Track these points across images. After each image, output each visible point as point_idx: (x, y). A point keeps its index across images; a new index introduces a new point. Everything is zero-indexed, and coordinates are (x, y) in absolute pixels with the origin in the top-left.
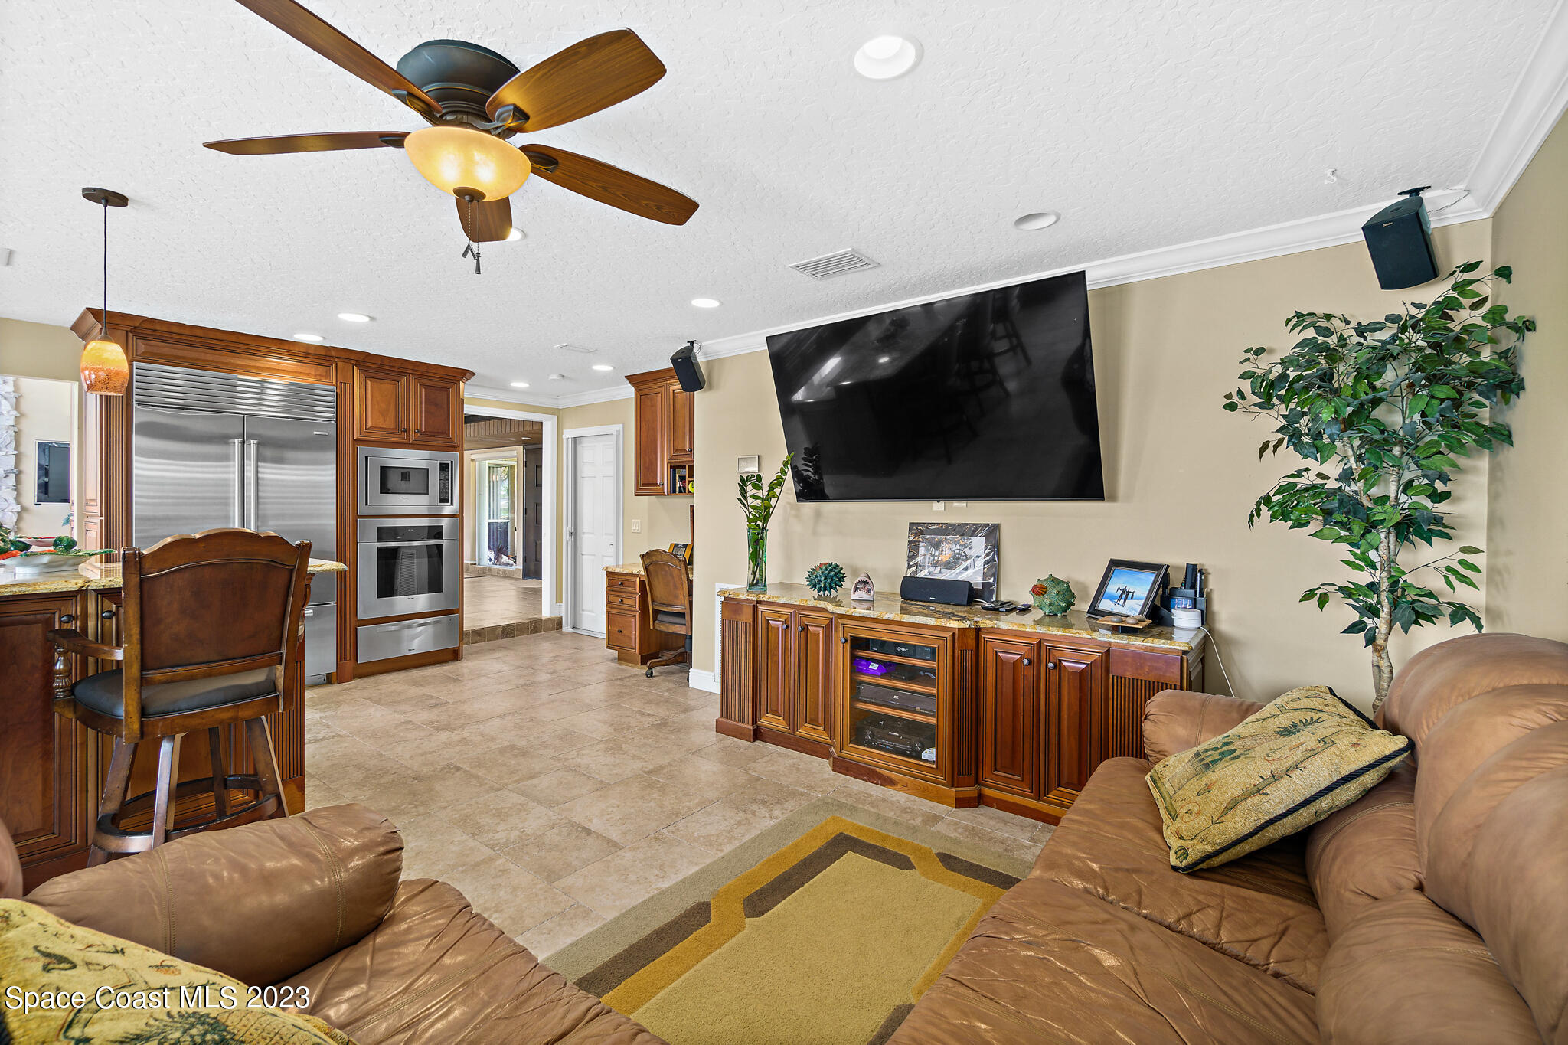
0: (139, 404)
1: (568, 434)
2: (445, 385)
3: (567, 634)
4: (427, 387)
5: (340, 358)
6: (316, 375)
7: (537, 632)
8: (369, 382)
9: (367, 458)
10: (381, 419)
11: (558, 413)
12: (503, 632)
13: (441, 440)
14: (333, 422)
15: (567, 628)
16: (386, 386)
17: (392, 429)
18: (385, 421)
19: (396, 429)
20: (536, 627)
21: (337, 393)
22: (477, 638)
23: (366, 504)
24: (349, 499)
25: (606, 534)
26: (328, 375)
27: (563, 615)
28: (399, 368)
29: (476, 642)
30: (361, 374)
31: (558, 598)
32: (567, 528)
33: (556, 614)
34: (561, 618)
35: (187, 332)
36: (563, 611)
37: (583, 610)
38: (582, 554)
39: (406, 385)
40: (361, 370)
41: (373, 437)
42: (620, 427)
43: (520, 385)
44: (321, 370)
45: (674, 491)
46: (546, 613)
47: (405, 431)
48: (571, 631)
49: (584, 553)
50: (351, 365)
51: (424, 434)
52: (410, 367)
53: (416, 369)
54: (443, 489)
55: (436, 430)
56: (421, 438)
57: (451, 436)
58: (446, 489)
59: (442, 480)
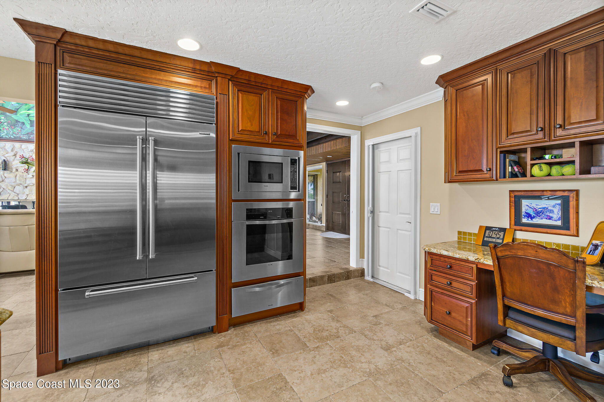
0: (63, 106)
1: (369, 143)
2: (294, 98)
3: (369, 282)
4: (282, 99)
5: (219, 73)
6: (201, 87)
7: (348, 279)
8: (240, 95)
9: (239, 154)
10: (249, 124)
11: (362, 130)
12: (328, 279)
13: (291, 141)
14: (214, 125)
15: (368, 278)
16: (253, 98)
17: (257, 132)
18: (252, 125)
19: (259, 132)
20: (348, 276)
21: (217, 103)
22: (312, 284)
23: (239, 191)
24: (226, 187)
25: (400, 213)
26: (210, 88)
27: (365, 267)
28: (262, 83)
29: (312, 287)
30: (235, 88)
31: (361, 255)
32: (368, 208)
33: (360, 266)
34: (364, 269)
35: (101, 46)
36: (365, 264)
37: (379, 266)
38: (379, 227)
39: (267, 97)
40: (234, 85)
41: (244, 137)
42: (418, 130)
43: (342, 103)
44: (205, 84)
45: (505, 177)
46: (353, 264)
47: (266, 133)
48: (372, 280)
49: (380, 225)
50: (227, 80)
51: (279, 136)
52: (269, 82)
53: (273, 84)
54: (293, 179)
55: (287, 134)
56: (278, 139)
57: (298, 138)
58: (295, 179)
59: (292, 172)
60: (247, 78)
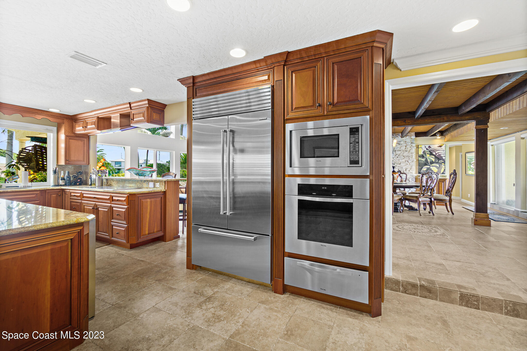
4: (340, 63)
5: (274, 63)
8: (294, 75)
9: (291, 132)
10: (302, 100)
13: (353, 106)
14: (269, 110)
16: (308, 74)
17: (310, 106)
18: (306, 101)
19: (313, 105)
21: (274, 90)
23: (291, 166)
24: (281, 163)
26: (269, 79)
28: (315, 55)
30: (289, 71)
39: (321, 66)
40: (289, 67)
47: (320, 106)
50: (282, 67)
51: (336, 105)
52: (322, 50)
53: (327, 50)
54: (353, 152)
55: (347, 99)
56: (334, 109)
57: (362, 102)
58: (356, 152)
59: (352, 143)
60: (299, 56)
